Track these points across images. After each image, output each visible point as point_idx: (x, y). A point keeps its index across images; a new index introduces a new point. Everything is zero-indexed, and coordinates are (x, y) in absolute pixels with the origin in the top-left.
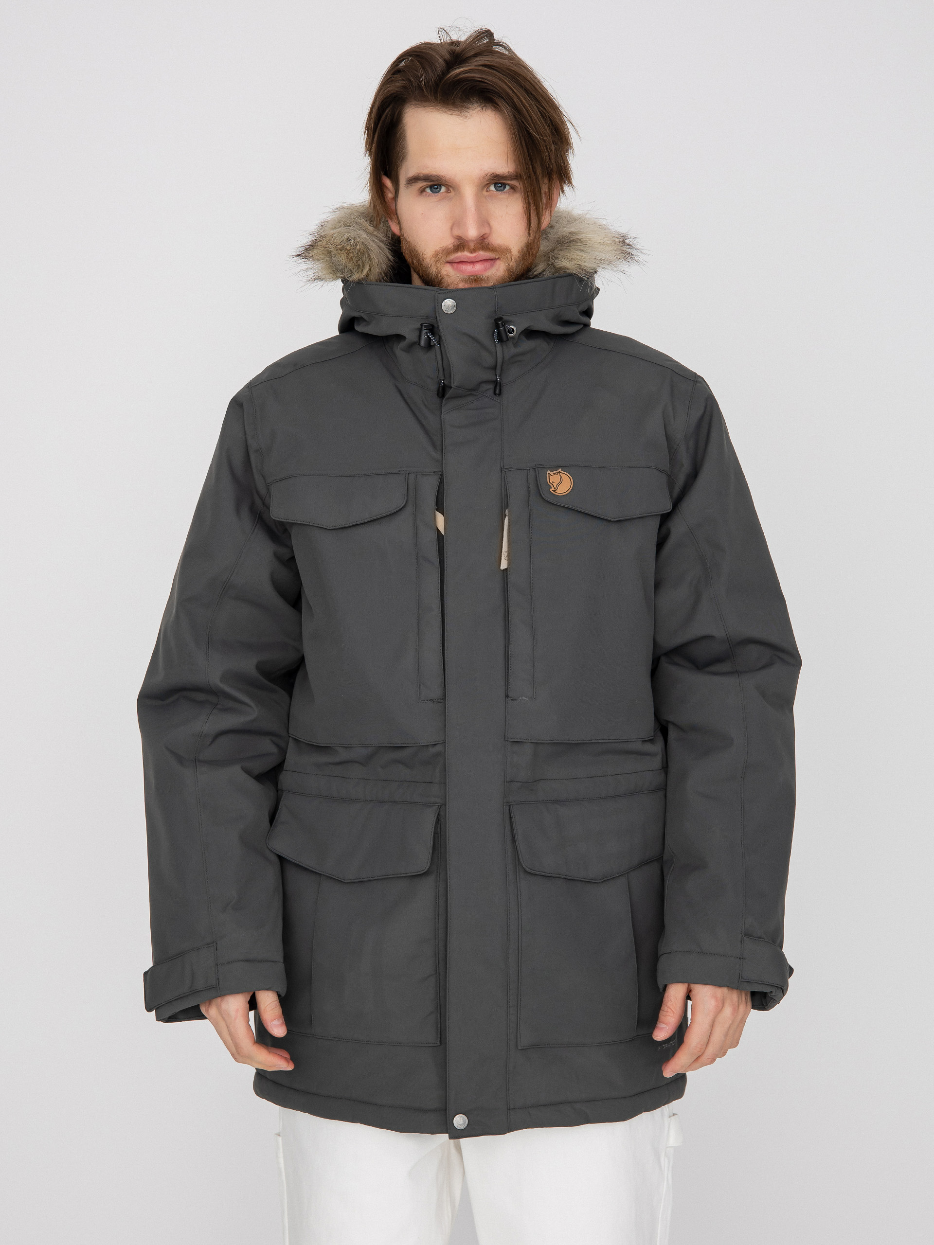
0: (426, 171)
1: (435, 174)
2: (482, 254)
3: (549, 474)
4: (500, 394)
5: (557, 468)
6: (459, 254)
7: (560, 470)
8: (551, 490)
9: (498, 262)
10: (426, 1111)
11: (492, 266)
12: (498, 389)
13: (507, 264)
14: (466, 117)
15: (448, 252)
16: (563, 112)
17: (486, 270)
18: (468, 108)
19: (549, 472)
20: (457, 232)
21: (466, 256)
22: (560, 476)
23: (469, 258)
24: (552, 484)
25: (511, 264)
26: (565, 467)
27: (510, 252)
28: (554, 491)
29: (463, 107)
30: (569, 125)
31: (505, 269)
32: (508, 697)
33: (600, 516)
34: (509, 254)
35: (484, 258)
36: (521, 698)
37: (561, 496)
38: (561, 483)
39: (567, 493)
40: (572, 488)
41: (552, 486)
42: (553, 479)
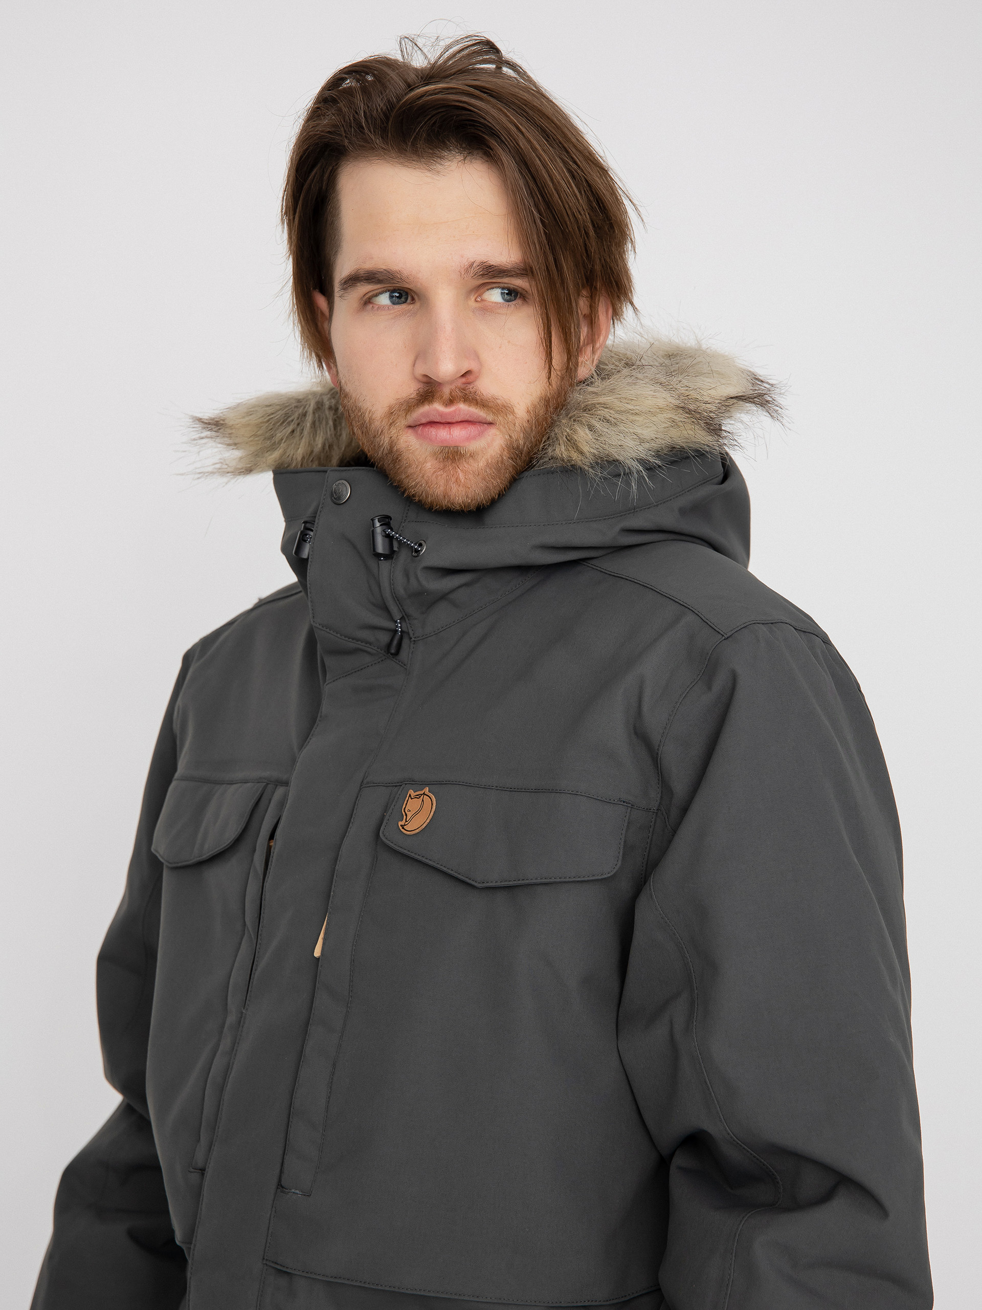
0: (369, 266)
1: (384, 267)
2: (463, 409)
3: (410, 795)
6: (425, 408)
7: (427, 790)
8: (400, 823)
9: (492, 431)
11: (480, 434)
13: (508, 437)
14: (438, 172)
15: (410, 406)
16: (616, 179)
17: (469, 439)
18: (441, 158)
19: (411, 792)
20: (421, 370)
21: (437, 411)
22: (423, 800)
23: (441, 415)
24: (406, 815)
25: (515, 436)
26: (435, 786)
27: (513, 413)
28: (403, 826)
29: (433, 156)
30: (626, 202)
31: (501, 445)
32: (280, 1186)
33: (460, 877)
34: (511, 417)
35: (467, 418)
36: (293, 1191)
37: (408, 835)
38: (416, 813)
39: (417, 831)
40: (426, 823)
41: (405, 817)
42: (412, 805)
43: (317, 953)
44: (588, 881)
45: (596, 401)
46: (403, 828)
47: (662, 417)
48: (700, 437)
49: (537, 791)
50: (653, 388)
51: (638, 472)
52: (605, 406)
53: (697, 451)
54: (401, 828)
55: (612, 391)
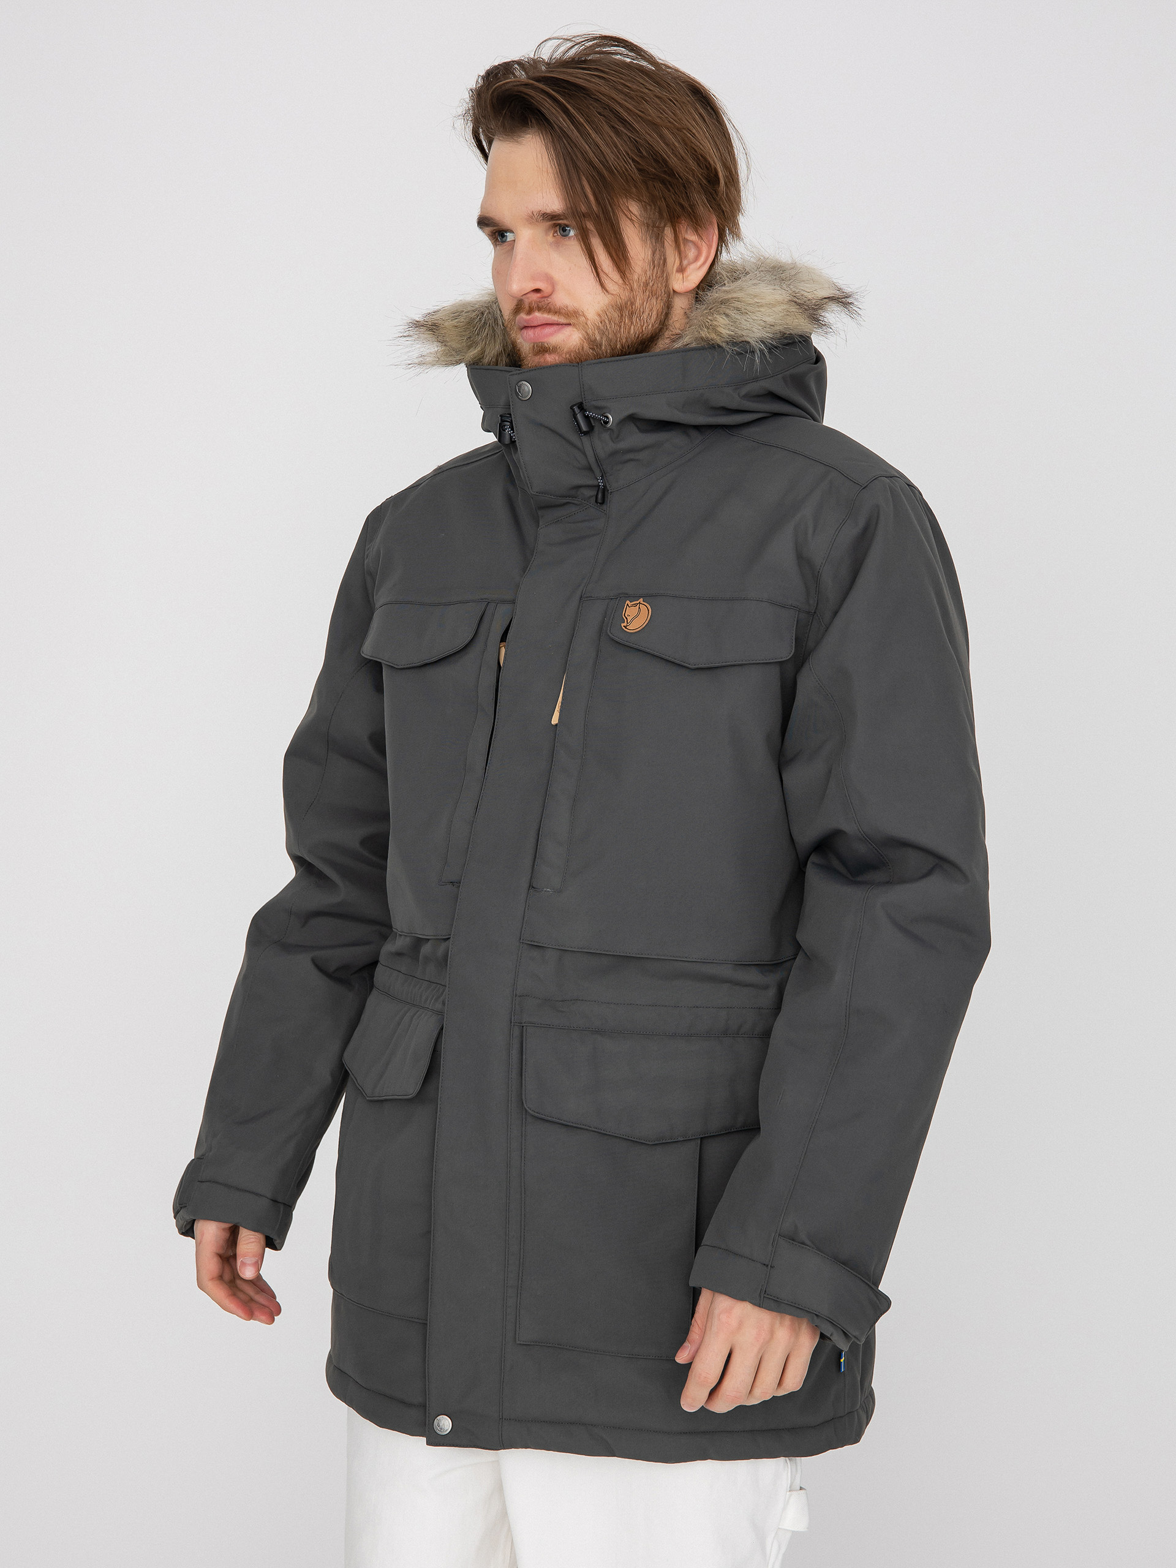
3: (628, 605)
4: (603, 503)
5: (637, 597)
7: (641, 600)
8: (622, 625)
9: (570, 330)
10: (409, 1405)
11: (560, 332)
12: (602, 496)
13: (584, 334)
19: (628, 602)
22: (639, 607)
24: (627, 618)
25: (589, 331)
26: (648, 597)
27: (588, 317)
28: (625, 627)
31: (581, 338)
32: (531, 886)
33: (676, 661)
34: (582, 319)
35: (544, 322)
36: (545, 889)
37: (631, 633)
38: (636, 616)
39: (639, 629)
40: (646, 624)
41: (626, 620)
42: (630, 611)
43: (555, 720)
44: (770, 663)
45: (730, 296)
46: (626, 628)
47: (779, 308)
48: (799, 323)
49: (732, 599)
50: (773, 287)
51: (761, 351)
52: (738, 300)
53: (801, 336)
54: (624, 628)
55: (741, 289)
